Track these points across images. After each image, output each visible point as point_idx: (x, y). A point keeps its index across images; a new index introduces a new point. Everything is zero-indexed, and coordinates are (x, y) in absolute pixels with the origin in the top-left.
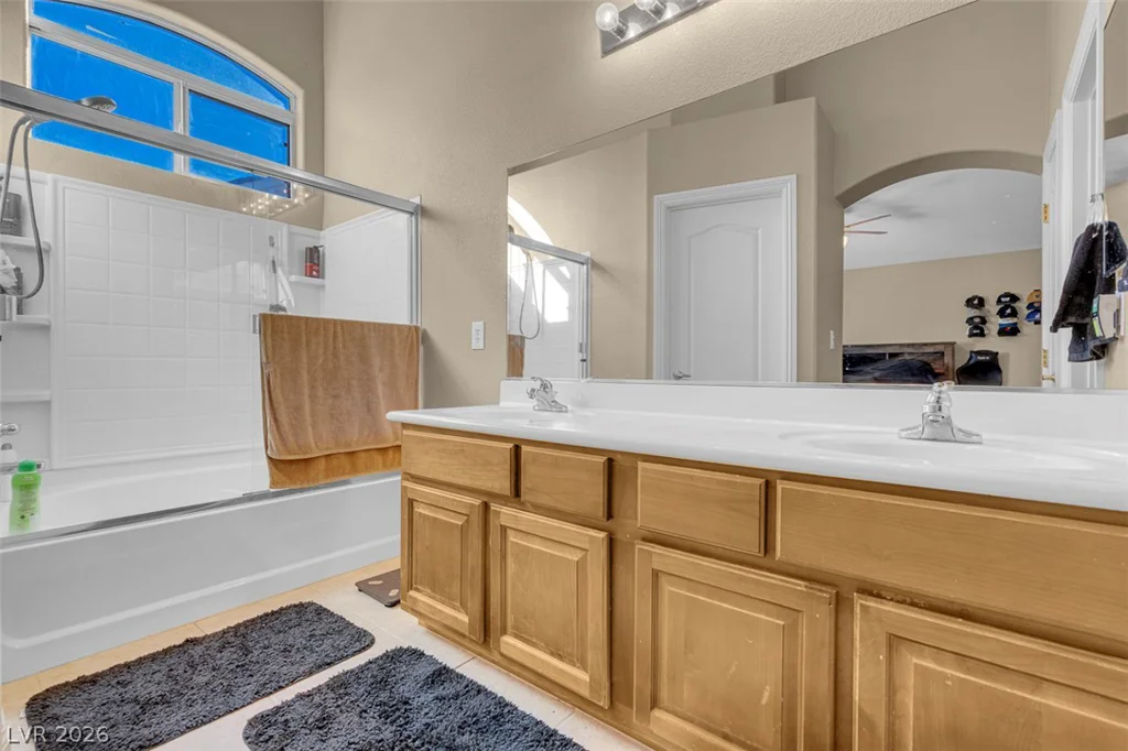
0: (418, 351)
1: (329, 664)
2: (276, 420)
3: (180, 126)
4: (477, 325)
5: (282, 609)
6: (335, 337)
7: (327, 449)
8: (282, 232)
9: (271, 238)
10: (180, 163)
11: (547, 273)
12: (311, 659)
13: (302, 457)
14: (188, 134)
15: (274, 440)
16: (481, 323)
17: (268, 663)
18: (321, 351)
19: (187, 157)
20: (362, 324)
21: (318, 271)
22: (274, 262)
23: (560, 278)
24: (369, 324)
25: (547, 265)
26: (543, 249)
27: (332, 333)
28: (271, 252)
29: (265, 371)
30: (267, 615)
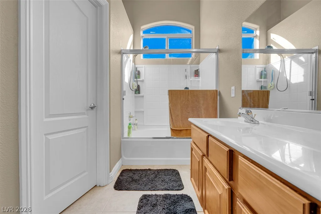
0: (217, 98)
1: (168, 190)
2: (172, 118)
3: (167, 47)
4: (233, 88)
5: (170, 169)
7: (186, 128)
8: (189, 67)
9: (186, 70)
10: (167, 56)
11: (292, 62)
12: (166, 186)
13: (180, 129)
14: (169, 49)
15: (171, 123)
16: (234, 87)
17: (157, 182)
18: (184, 99)
19: (168, 54)
20: (197, 91)
22: (186, 76)
23: (300, 63)
24: (199, 90)
25: (292, 58)
26: (290, 51)
27: (187, 94)
28: (186, 73)
29: (170, 105)
30: (166, 169)
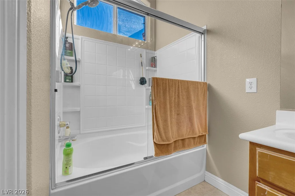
2: (158, 126)
4: (252, 80)
6: (178, 87)
7: (175, 138)
8: (144, 52)
13: (168, 143)
15: (157, 135)
16: (254, 79)
18: (174, 94)
20: (188, 82)
21: (154, 65)
22: (142, 63)
24: (190, 81)
27: (177, 86)
28: (141, 59)
29: (154, 104)
